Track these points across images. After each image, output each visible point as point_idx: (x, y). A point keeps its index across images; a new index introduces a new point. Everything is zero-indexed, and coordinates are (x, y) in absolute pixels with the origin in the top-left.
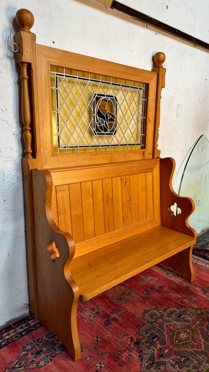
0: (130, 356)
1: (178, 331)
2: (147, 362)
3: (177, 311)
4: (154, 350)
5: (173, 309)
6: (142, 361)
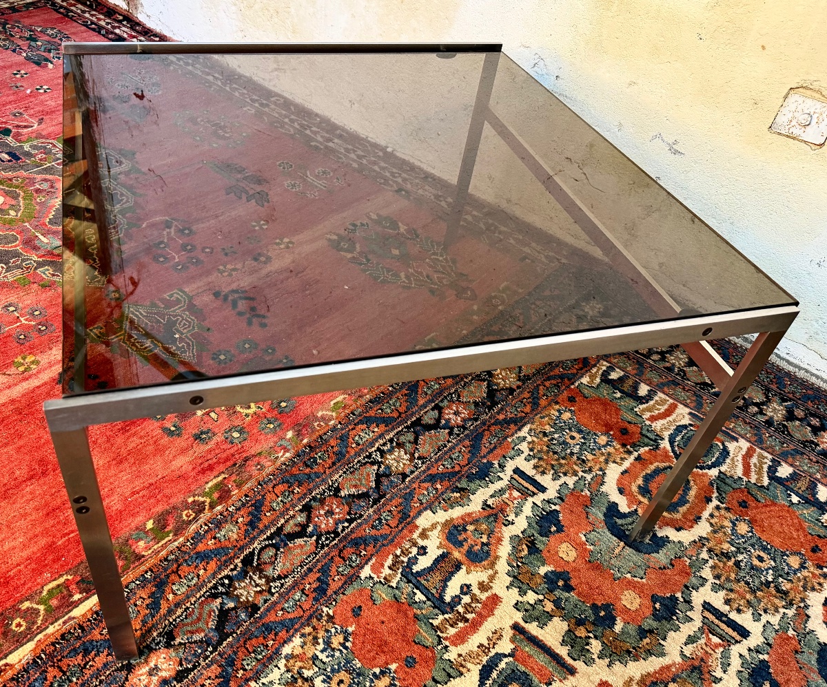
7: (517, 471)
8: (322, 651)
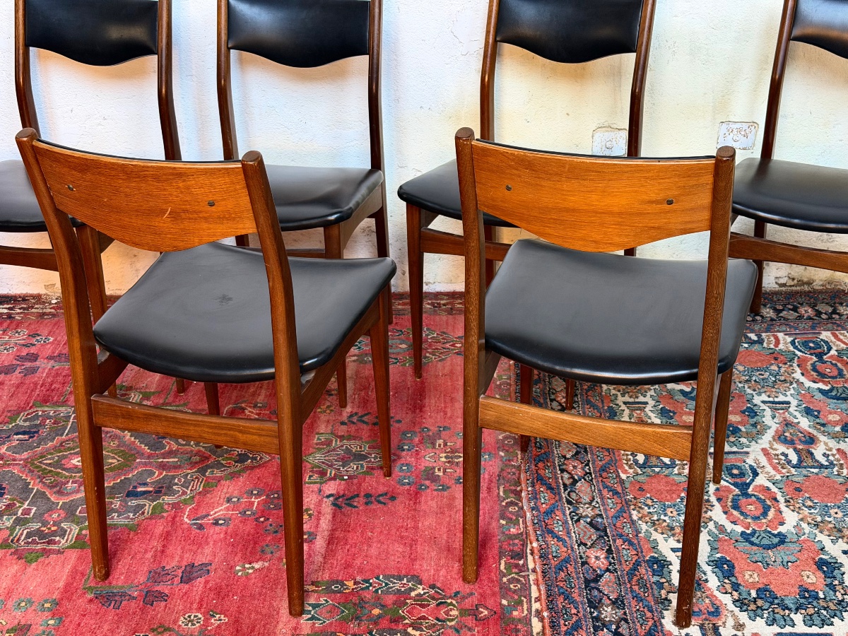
7: (625, 403)
8: (649, 508)
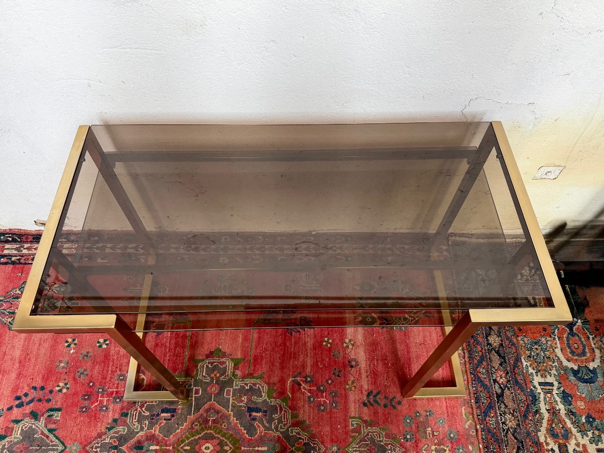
0: (105, 408)
1: (211, 433)
2: (111, 438)
3: (262, 396)
4: (142, 429)
5: (263, 387)
6: (109, 430)
7: (540, 384)
